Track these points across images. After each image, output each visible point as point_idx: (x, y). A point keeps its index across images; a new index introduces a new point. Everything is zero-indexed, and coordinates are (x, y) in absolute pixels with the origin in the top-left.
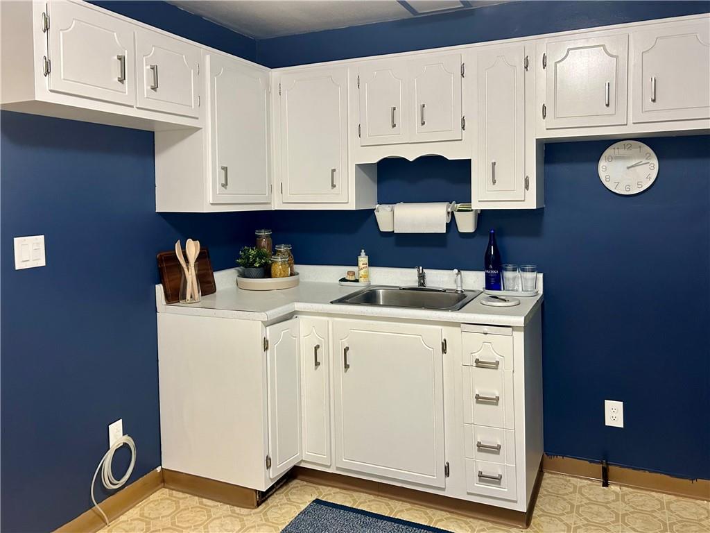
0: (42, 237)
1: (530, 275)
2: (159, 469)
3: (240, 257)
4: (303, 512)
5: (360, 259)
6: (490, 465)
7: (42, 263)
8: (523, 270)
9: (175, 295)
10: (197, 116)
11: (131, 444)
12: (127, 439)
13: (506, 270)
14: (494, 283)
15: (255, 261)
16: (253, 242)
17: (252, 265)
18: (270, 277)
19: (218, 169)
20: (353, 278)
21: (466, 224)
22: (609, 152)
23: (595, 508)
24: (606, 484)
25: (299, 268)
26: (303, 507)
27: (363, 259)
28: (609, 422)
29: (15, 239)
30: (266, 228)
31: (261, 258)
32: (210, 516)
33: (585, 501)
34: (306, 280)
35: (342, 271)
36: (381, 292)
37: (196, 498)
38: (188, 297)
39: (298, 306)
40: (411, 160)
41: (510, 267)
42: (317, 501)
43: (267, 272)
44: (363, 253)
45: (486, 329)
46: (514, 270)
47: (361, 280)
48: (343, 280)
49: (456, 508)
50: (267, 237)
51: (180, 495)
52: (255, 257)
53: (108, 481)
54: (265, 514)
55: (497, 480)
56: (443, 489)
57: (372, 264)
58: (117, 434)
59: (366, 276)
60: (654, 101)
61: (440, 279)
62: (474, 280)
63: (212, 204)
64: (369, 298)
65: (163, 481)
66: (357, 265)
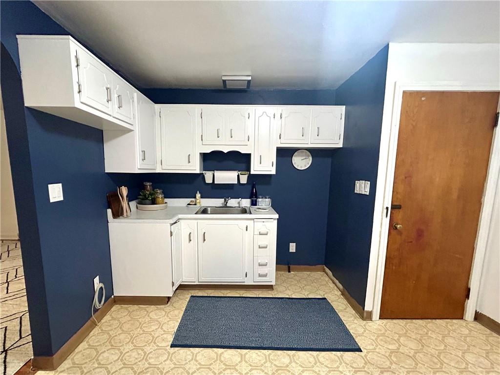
0: (60, 185)
1: (267, 200)
2: (113, 297)
3: (140, 195)
4: (189, 301)
5: (197, 195)
6: (263, 270)
7: (62, 199)
8: (266, 198)
9: (118, 214)
10: (132, 123)
11: (103, 287)
12: (101, 285)
13: (259, 198)
14: (254, 203)
15: (149, 197)
16: (144, 188)
17: (147, 199)
18: (156, 204)
19: (141, 152)
20: (194, 204)
21: (244, 179)
22: (296, 153)
23: (290, 280)
24: (289, 272)
25: (166, 200)
26: (188, 300)
27: (198, 195)
28: (291, 251)
29: (49, 185)
30: (149, 181)
31: (151, 195)
32: (147, 312)
33: (286, 278)
34: (171, 205)
35: (188, 200)
36: (209, 209)
37: (135, 306)
38: (125, 214)
39: (180, 216)
40: (226, 152)
41: (260, 197)
42: (192, 296)
43: (154, 202)
44: (198, 193)
45: (264, 220)
46: (262, 198)
47: (198, 204)
48: (189, 204)
49: (247, 288)
50: (150, 185)
51: (126, 306)
52: (149, 195)
53: (98, 306)
54: (172, 305)
55: (265, 276)
56: (244, 282)
57: (202, 197)
58: (97, 283)
59: (200, 203)
60: (318, 135)
61: (232, 202)
62: (246, 203)
63: (139, 169)
64: (204, 211)
65: (115, 302)
66: (195, 197)
